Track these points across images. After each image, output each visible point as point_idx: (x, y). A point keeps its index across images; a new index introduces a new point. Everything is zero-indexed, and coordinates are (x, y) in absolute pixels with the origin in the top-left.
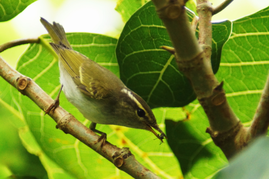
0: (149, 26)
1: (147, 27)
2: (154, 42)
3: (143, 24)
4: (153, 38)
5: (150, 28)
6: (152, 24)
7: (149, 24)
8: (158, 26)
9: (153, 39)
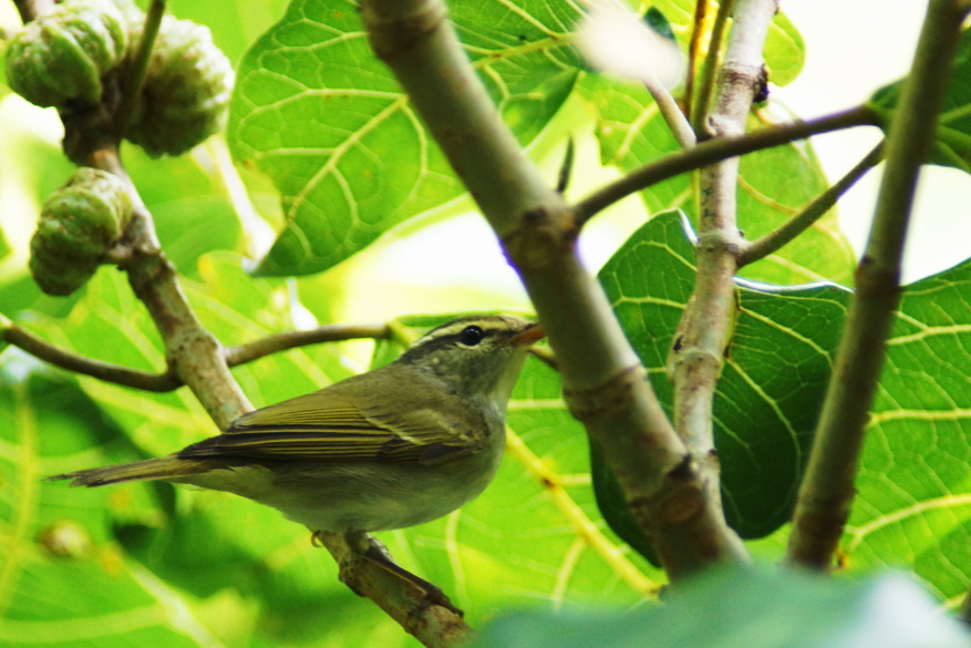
0: (638, 301)
1: (635, 305)
2: (656, 349)
3: (626, 295)
4: (653, 335)
5: (644, 305)
6: (645, 296)
7: (638, 296)
8: (659, 301)
9: (654, 339)
